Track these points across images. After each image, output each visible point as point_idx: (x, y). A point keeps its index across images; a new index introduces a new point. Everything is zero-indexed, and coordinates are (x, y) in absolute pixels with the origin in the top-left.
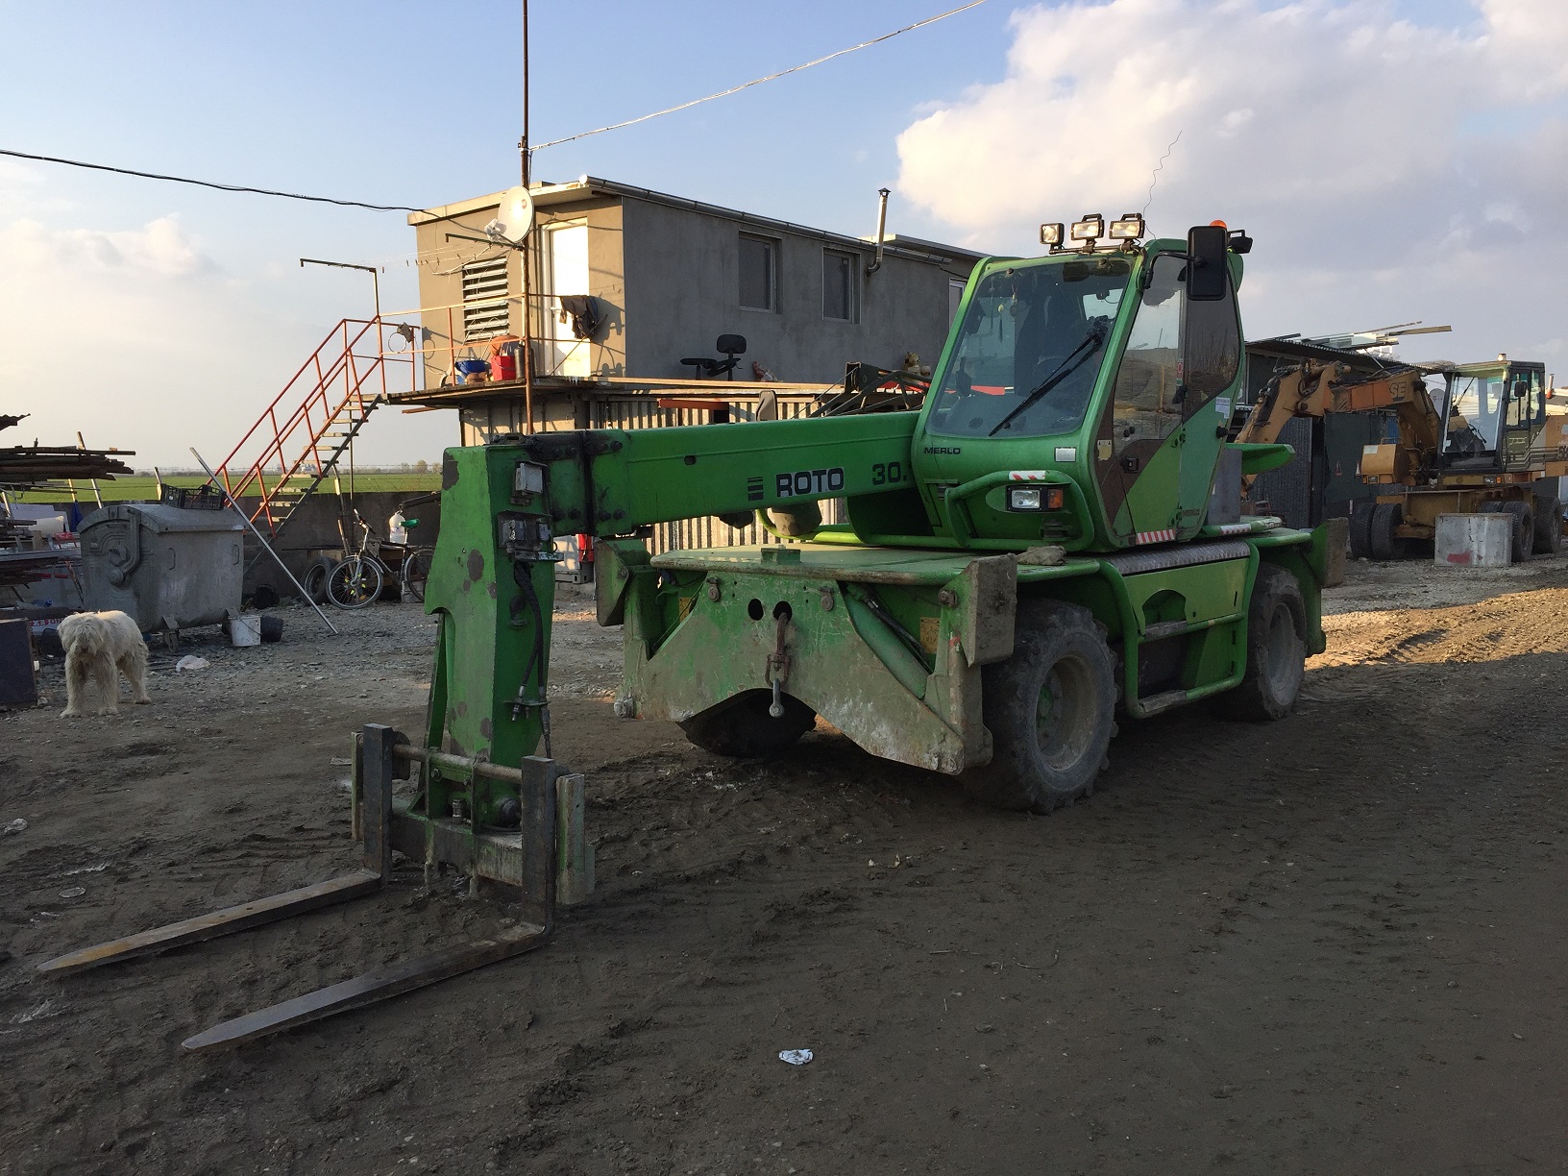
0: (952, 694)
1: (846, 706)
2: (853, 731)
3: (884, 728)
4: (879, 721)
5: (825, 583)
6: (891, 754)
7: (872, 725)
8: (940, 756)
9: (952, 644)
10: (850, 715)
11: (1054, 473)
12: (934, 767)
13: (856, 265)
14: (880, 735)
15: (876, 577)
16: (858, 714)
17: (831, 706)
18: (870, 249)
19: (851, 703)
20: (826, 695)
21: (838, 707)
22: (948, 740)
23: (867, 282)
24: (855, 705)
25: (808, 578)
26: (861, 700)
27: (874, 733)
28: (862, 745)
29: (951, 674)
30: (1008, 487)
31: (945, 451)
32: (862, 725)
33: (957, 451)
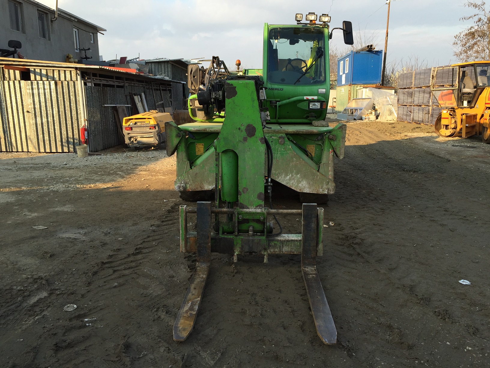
0: (330, 169)
1: (288, 177)
2: (291, 184)
3: (304, 182)
4: (302, 180)
5: (280, 135)
6: (307, 191)
7: (299, 182)
8: (328, 189)
9: (330, 153)
10: (290, 179)
11: (320, 97)
12: (326, 193)
13: (47, 17)
14: (302, 185)
15: (303, 132)
16: (293, 179)
17: (282, 177)
18: (53, 12)
19: (290, 175)
20: (280, 174)
21: (284, 177)
22: (330, 184)
23: (52, 25)
24: (292, 176)
25: (273, 133)
26: (295, 174)
27: (300, 184)
28: (295, 189)
29: (330, 162)
30: (309, 102)
31: (276, 89)
32: (295, 182)
33: (282, 89)
